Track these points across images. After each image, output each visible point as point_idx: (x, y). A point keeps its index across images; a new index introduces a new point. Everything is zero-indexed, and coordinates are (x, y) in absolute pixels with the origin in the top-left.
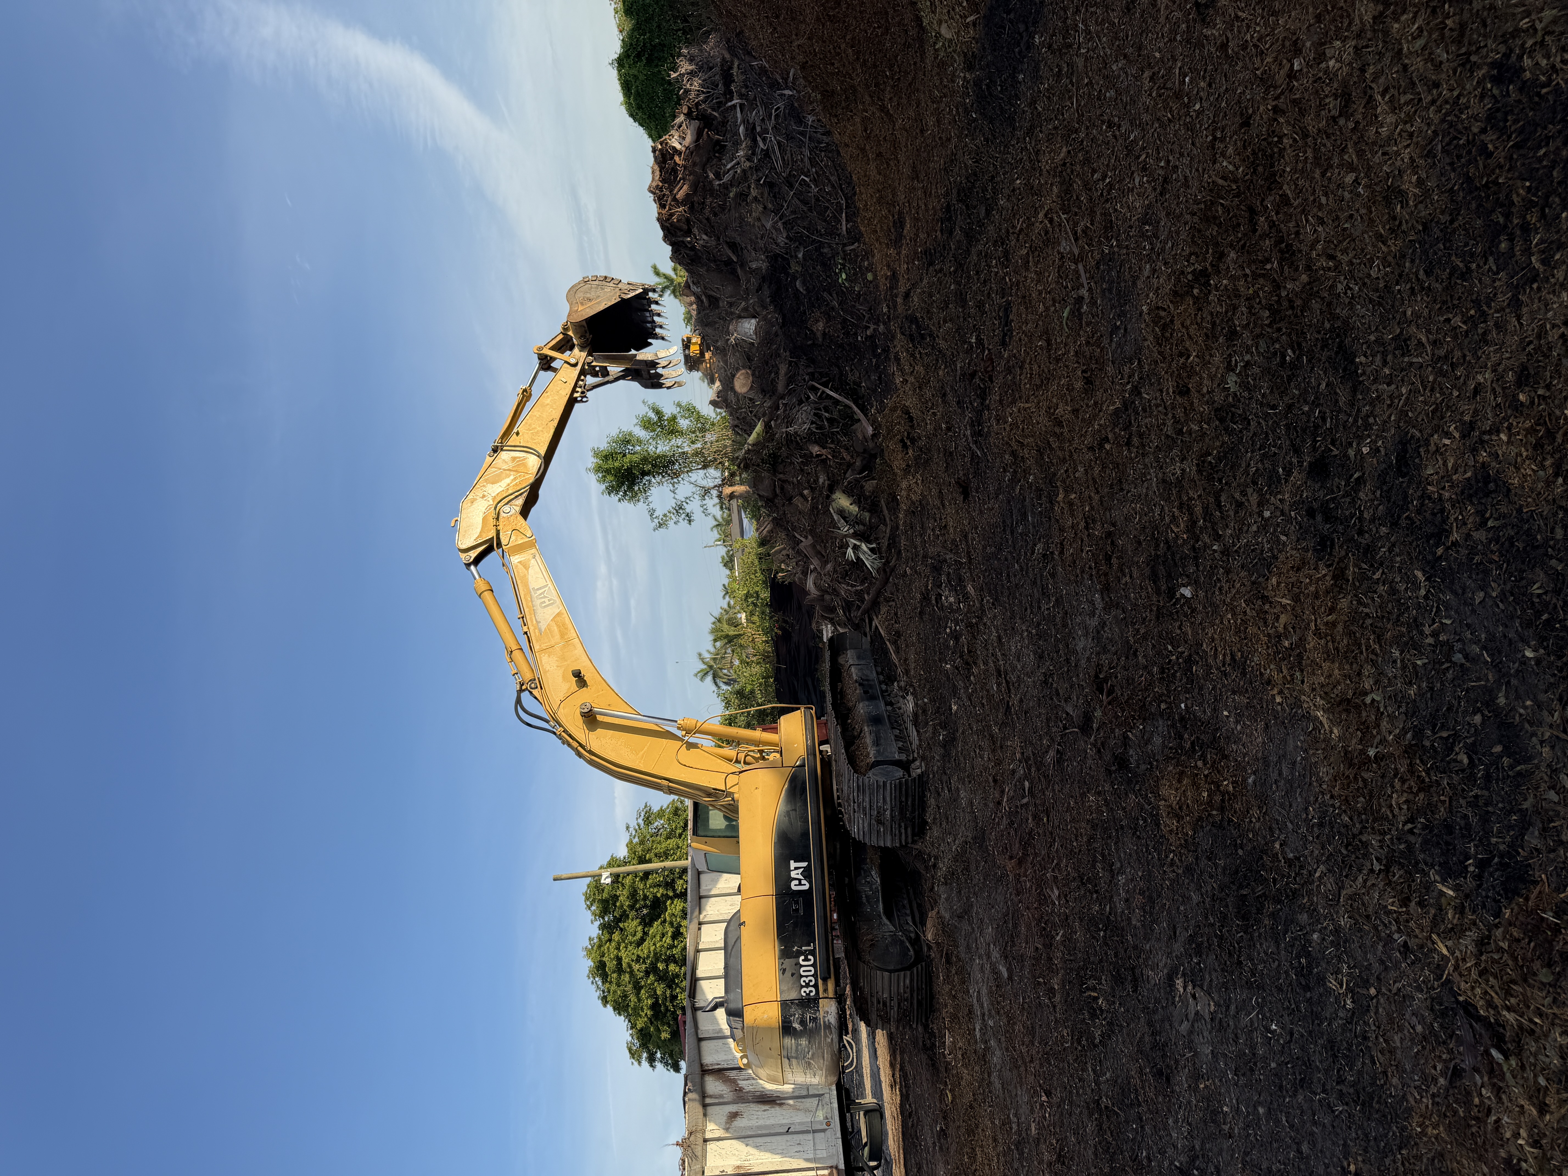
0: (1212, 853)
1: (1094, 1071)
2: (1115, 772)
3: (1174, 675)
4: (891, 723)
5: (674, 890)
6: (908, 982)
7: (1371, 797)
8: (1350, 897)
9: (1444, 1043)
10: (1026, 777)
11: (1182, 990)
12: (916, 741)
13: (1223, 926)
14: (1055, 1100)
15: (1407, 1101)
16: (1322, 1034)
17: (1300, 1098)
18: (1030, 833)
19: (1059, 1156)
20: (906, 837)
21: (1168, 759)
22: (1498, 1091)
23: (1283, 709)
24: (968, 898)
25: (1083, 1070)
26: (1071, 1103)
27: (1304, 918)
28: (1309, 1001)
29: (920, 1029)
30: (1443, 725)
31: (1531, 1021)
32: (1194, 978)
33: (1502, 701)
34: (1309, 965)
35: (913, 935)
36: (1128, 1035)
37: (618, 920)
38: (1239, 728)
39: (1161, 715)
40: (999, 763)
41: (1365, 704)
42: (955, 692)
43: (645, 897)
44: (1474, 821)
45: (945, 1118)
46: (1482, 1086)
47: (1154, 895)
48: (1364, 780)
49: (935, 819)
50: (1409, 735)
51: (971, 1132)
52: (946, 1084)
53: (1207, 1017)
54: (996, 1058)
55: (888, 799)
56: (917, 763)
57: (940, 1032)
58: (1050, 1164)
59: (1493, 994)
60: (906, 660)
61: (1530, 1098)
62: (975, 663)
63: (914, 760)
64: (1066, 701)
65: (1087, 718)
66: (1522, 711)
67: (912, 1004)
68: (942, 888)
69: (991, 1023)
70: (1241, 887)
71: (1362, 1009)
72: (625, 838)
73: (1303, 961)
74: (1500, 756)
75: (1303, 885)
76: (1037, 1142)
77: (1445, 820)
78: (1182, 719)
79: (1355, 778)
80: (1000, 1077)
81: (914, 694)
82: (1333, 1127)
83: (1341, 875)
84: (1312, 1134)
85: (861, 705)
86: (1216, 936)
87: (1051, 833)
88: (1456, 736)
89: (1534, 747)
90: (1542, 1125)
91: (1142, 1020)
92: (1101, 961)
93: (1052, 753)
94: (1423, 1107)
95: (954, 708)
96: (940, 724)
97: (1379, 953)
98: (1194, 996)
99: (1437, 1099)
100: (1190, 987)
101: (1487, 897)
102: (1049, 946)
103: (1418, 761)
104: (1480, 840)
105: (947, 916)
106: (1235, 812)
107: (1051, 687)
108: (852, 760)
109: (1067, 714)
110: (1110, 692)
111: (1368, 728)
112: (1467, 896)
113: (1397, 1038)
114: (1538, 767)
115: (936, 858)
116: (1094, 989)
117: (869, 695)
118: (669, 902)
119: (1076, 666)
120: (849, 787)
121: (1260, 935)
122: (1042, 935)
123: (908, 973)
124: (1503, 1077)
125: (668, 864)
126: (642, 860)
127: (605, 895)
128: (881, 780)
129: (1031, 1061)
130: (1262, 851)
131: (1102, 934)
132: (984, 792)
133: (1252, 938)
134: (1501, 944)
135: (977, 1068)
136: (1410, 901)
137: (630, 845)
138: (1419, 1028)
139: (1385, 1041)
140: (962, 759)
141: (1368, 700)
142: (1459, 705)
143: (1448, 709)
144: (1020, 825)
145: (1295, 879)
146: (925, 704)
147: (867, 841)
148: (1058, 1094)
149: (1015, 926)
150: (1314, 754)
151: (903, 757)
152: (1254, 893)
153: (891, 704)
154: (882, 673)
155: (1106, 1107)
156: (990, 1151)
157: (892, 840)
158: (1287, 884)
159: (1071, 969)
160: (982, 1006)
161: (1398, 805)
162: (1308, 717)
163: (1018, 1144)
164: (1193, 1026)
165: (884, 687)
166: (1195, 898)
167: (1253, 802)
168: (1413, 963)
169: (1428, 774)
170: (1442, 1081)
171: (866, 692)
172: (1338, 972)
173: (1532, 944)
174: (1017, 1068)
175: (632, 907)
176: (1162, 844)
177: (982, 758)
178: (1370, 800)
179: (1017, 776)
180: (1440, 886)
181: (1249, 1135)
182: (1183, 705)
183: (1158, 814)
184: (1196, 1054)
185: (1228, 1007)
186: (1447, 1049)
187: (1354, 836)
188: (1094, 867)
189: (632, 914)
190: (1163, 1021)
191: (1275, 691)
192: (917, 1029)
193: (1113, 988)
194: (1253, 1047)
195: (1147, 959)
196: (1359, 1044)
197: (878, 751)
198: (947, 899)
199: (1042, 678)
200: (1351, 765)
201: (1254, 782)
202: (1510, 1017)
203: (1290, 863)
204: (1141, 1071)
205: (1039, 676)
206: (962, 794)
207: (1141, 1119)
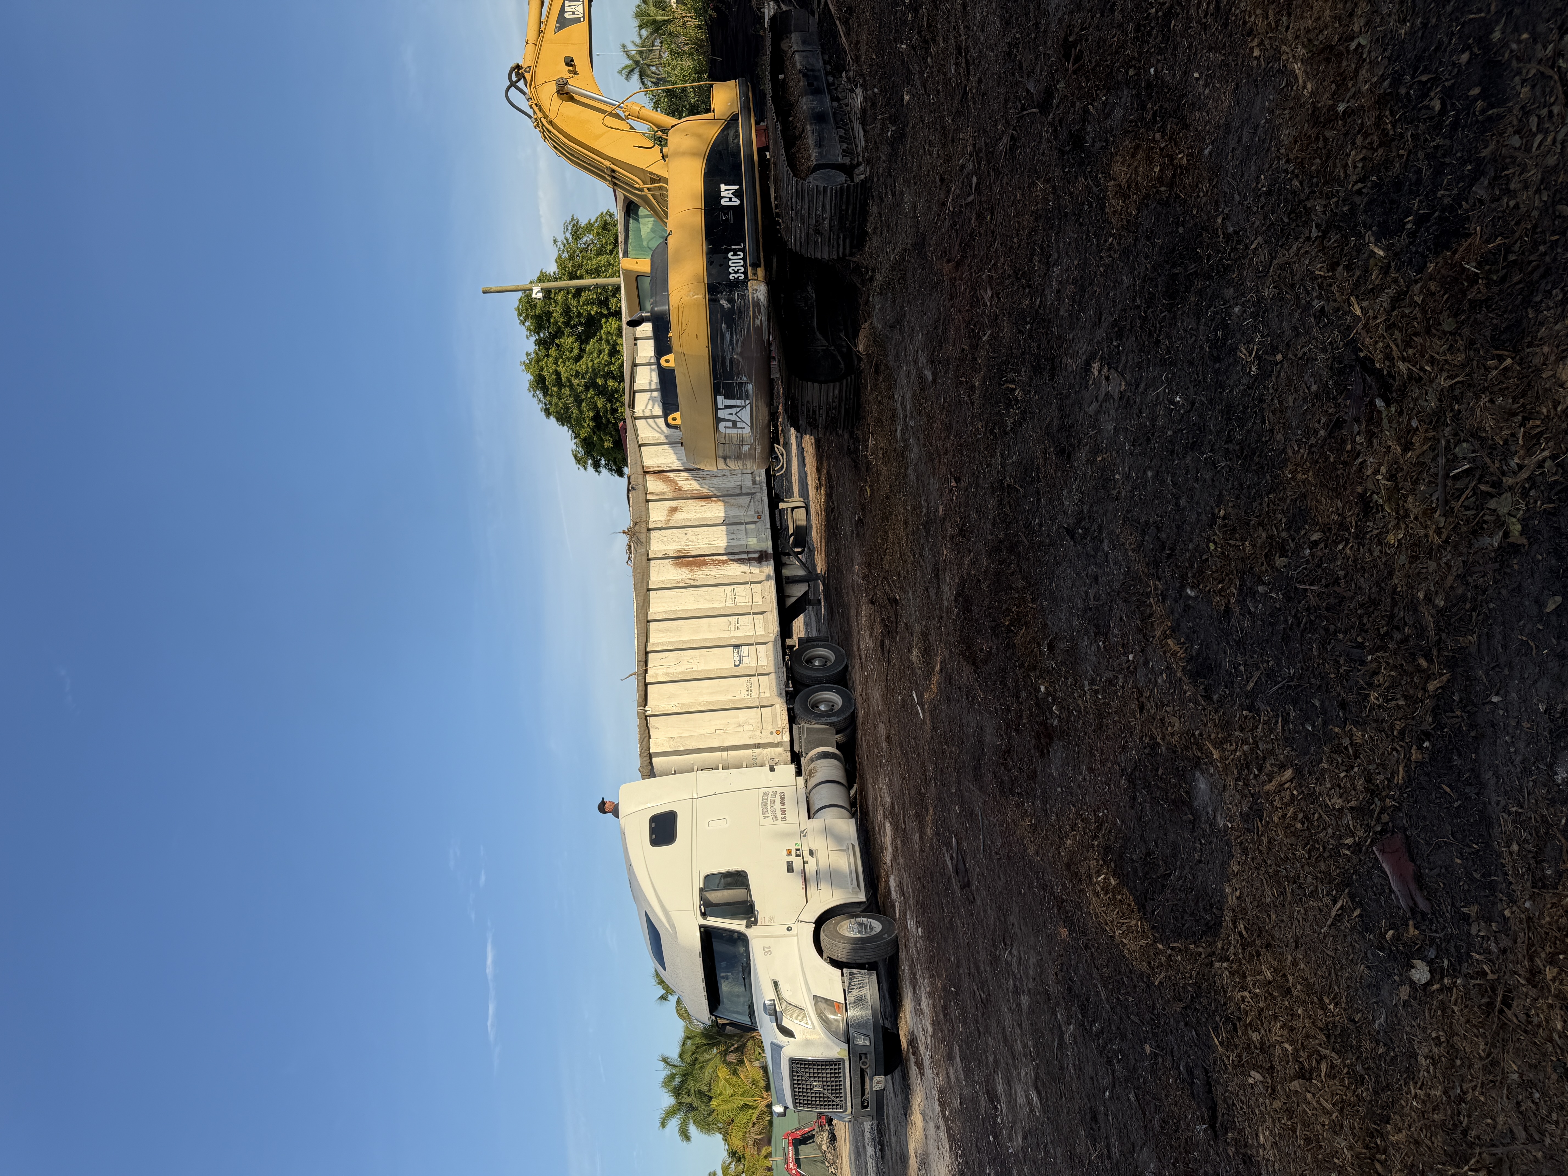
0: (1152, 232)
1: (1002, 455)
2: (1068, 153)
3: (1149, 34)
4: (836, 122)
5: (608, 309)
6: (837, 392)
7: (1328, 158)
8: (1281, 267)
9: (1334, 398)
10: (975, 172)
11: (1096, 373)
12: (861, 142)
13: (1148, 308)
14: (963, 484)
15: (1286, 453)
16: (1222, 401)
17: (1188, 459)
18: (971, 235)
19: (961, 530)
20: (844, 249)
21: (1126, 132)
22: (1370, 435)
23: (1259, 65)
24: (902, 307)
25: (992, 456)
26: (977, 487)
27: (1229, 292)
28: (1216, 372)
29: (846, 436)
30: (1425, 68)
31: (1422, 369)
32: (1110, 362)
33: (1497, 35)
34: (1225, 338)
35: (844, 350)
36: (1038, 420)
37: (553, 337)
38: (1207, 91)
39: (1127, 83)
40: (948, 159)
41: (1348, 51)
42: (908, 79)
43: (579, 315)
44: (1426, 173)
45: (863, 510)
46: (1359, 433)
47: (1087, 284)
48: (1326, 140)
49: (875, 228)
50: (1386, 83)
51: (885, 518)
52: (866, 481)
53: (1116, 397)
54: (913, 455)
55: (828, 207)
56: (862, 168)
57: (864, 437)
58: (952, 537)
59: (1394, 347)
60: (858, 42)
61: (1398, 440)
62: (934, 41)
63: (859, 164)
64: (1028, 76)
65: (1049, 93)
66: (1514, 46)
67: (839, 412)
68: (877, 299)
69: (912, 424)
70: (1174, 266)
71: (1264, 374)
72: (553, 254)
73: (1220, 333)
74: (1476, 99)
75: (1236, 261)
76: (943, 520)
77: (1397, 177)
78: (1149, 85)
79: (1317, 138)
80: (915, 470)
81: (864, 87)
82: (1213, 481)
83: (1276, 245)
84: (1192, 489)
85: (804, 100)
86: (1140, 317)
87: (993, 232)
88: (1435, 81)
89: (1514, 88)
90: (1402, 461)
91: (1054, 405)
92: (1023, 353)
93: (1005, 140)
94: (1299, 457)
95: (907, 98)
96: (890, 118)
97: (1294, 320)
98: (1107, 378)
99: (1314, 449)
100: (1105, 370)
101: (1417, 252)
102: (975, 347)
103: (1387, 113)
104: (1427, 196)
105: (880, 327)
106: (1184, 188)
107: (1014, 61)
108: (792, 162)
109: (1028, 91)
110: (1078, 58)
111: (1345, 79)
112: (1396, 254)
113: (1290, 399)
114: (1510, 110)
115: (874, 270)
116: (1013, 381)
117: (814, 90)
118: (603, 321)
119: (1045, 31)
120: (787, 193)
121: (1184, 312)
122: (969, 337)
123: (838, 384)
124: (1379, 424)
125: (600, 281)
126: (573, 276)
127: (538, 311)
128: (821, 185)
129: (946, 453)
130: (1202, 228)
131: (1028, 327)
132: (929, 194)
133: (1175, 317)
134: (1416, 298)
135: (895, 464)
136: (1338, 265)
137: (560, 262)
138: (1314, 388)
139: (1279, 402)
140: (909, 158)
141: (1353, 46)
142: (1450, 43)
143: (1437, 49)
144: (962, 226)
145: (1229, 254)
146: (875, 94)
147: (804, 251)
148: (965, 481)
149: (945, 331)
150: (1280, 115)
151: (847, 161)
152: (1186, 271)
153: (838, 100)
154: (829, 63)
155: (1009, 485)
156: (902, 533)
157: (830, 252)
158: (1221, 259)
159: (993, 366)
160: (905, 410)
161: (1354, 163)
162: (1285, 72)
163: (926, 525)
164: (1101, 406)
165: (831, 79)
166: (1127, 281)
167: (1204, 174)
168: (1325, 326)
169: (1394, 127)
170: (1322, 433)
171: (810, 85)
172: (1251, 341)
173: (1446, 296)
174: (932, 460)
175: (567, 324)
176: (1103, 229)
177: (931, 155)
178: (1326, 161)
179: (965, 172)
180: (1372, 247)
181: (1134, 495)
182: (1152, 70)
183: (1104, 197)
184: (1100, 431)
185: (1138, 385)
186: (1335, 404)
187: (1300, 202)
188: (1031, 260)
189: (567, 330)
190: (1073, 405)
191: (1255, 43)
192: (842, 436)
193: (1031, 379)
194: (1153, 420)
195: (1067, 349)
196: (1255, 406)
197: (820, 153)
198: (880, 310)
199: (1006, 49)
200: (1316, 123)
201: (1210, 153)
202: (1402, 366)
203: (1228, 238)
204: (1045, 452)
205: (1003, 47)
206: (906, 197)
207: (1038, 493)
